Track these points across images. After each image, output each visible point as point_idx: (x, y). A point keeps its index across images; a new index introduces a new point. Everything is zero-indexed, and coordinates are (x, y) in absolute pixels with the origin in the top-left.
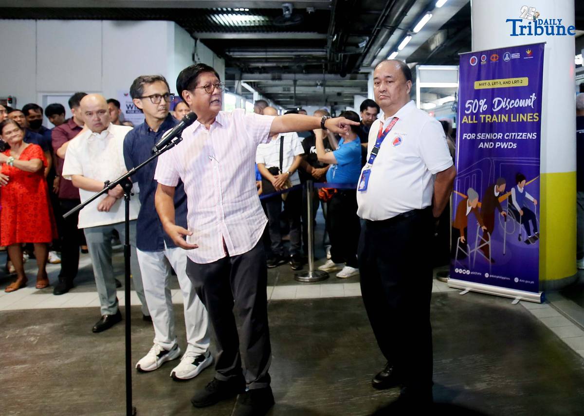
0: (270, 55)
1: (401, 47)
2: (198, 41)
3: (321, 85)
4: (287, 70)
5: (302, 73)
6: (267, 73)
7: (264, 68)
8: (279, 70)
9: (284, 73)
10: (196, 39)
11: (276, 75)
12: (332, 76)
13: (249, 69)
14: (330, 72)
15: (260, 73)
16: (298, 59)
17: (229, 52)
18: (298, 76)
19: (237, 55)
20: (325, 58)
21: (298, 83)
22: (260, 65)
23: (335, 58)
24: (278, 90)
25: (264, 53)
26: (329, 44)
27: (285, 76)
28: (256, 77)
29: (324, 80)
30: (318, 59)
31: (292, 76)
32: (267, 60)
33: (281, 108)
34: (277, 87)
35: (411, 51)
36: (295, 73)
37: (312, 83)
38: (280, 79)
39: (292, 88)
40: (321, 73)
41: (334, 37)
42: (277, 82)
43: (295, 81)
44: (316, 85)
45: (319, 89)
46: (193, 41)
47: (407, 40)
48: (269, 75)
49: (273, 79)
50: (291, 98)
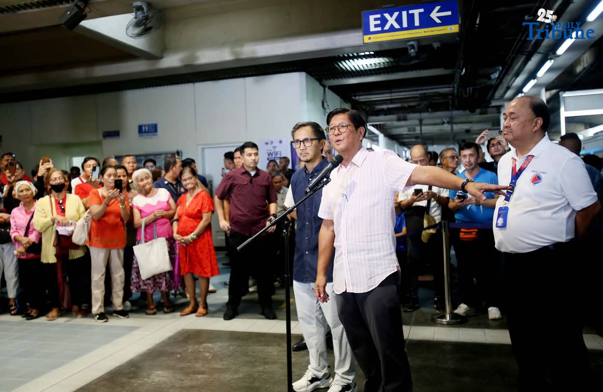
0: (396, 96)
1: (540, 74)
2: (327, 89)
3: (448, 123)
4: (412, 109)
5: (428, 111)
6: (392, 114)
7: (388, 109)
8: (403, 111)
9: (409, 113)
10: (324, 87)
11: (401, 115)
12: (461, 112)
13: (375, 111)
14: (458, 109)
15: (386, 115)
16: (423, 97)
17: (355, 96)
18: (424, 115)
19: (362, 98)
20: (452, 94)
21: (424, 122)
22: (385, 107)
23: (463, 93)
24: (404, 131)
25: (389, 95)
26: (457, 79)
27: (410, 116)
28: (382, 119)
29: (451, 118)
30: (444, 95)
31: (417, 115)
32: (392, 101)
33: (406, 149)
34: (402, 129)
35: (553, 76)
36: (420, 112)
37: (438, 121)
38: (405, 119)
39: (418, 128)
40: (448, 109)
41: (462, 70)
42: (402, 123)
43: (421, 120)
44: (443, 123)
45: (447, 127)
46: (322, 89)
47: (548, 64)
48: (394, 117)
49: (399, 120)
50: (417, 138)
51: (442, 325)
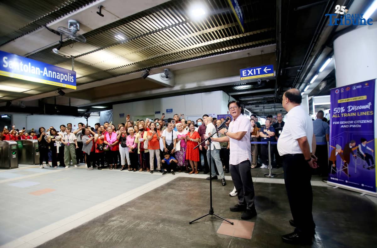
0: (254, 98)
1: (305, 90)
2: (230, 96)
3: (274, 108)
4: (261, 103)
5: (266, 104)
6: (254, 105)
7: (252, 103)
8: (257, 104)
9: (260, 104)
10: (229, 96)
11: (257, 105)
12: (278, 104)
13: (248, 104)
14: (277, 103)
15: (251, 105)
16: (264, 99)
17: (240, 99)
18: (265, 105)
19: (243, 99)
20: (275, 98)
21: (265, 108)
22: (251, 102)
23: (279, 97)
24: (258, 111)
25: (252, 98)
26: (276, 92)
27: (260, 105)
28: (250, 107)
29: (275, 106)
30: (272, 98)
31: (263, 105)
32: (253, 100)
33: (259, 117)
34: (257, 110)
35: (310, 91)
36: (264, 104)
37: (270, 107)
38: (258, 107)
39: (263, 110)
40: (274, 103)
41: (277, 89)
42: (257, 108)
43: (264, 107)
44: (272, 108)
45: (273, 109)
46: (228, 96)
47: (308, 87)
48: (254, 106)
49: (256, 107)
50: (263, 113)
51: (267, 177)
